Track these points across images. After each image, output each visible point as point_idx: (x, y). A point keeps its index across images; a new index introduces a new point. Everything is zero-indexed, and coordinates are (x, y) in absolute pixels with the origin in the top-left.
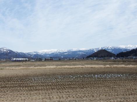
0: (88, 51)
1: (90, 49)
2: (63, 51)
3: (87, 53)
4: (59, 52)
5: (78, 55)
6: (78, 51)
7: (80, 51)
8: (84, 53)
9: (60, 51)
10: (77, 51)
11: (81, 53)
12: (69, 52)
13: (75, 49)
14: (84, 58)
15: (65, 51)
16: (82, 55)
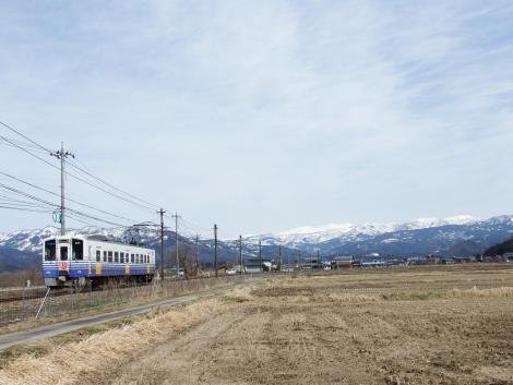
0: (486, 225)
1: (494, 219)
2: (377, 229)
3: (479, 234)
4: (361, 235)
5: (443, 243)
6: (440, 228)
7: (448, 228)
8: (467, 234)
9: (365, 232)
10: (436, 229)
11: (452, 236)
12: (401, 232)
13: (424, 222)
14: (478, 257)
15: (383, 231)
16: (460, 243)
